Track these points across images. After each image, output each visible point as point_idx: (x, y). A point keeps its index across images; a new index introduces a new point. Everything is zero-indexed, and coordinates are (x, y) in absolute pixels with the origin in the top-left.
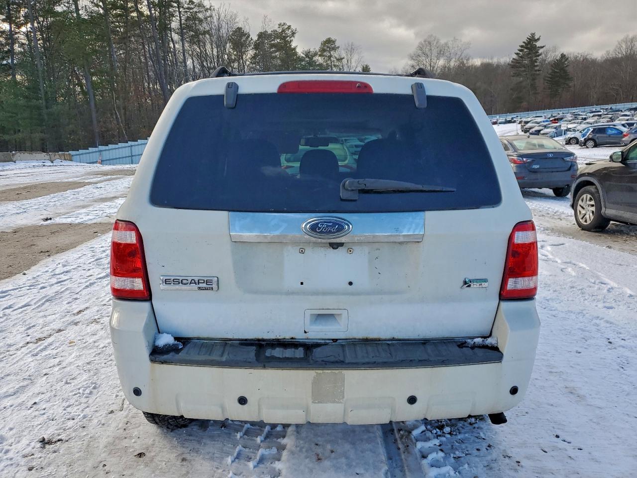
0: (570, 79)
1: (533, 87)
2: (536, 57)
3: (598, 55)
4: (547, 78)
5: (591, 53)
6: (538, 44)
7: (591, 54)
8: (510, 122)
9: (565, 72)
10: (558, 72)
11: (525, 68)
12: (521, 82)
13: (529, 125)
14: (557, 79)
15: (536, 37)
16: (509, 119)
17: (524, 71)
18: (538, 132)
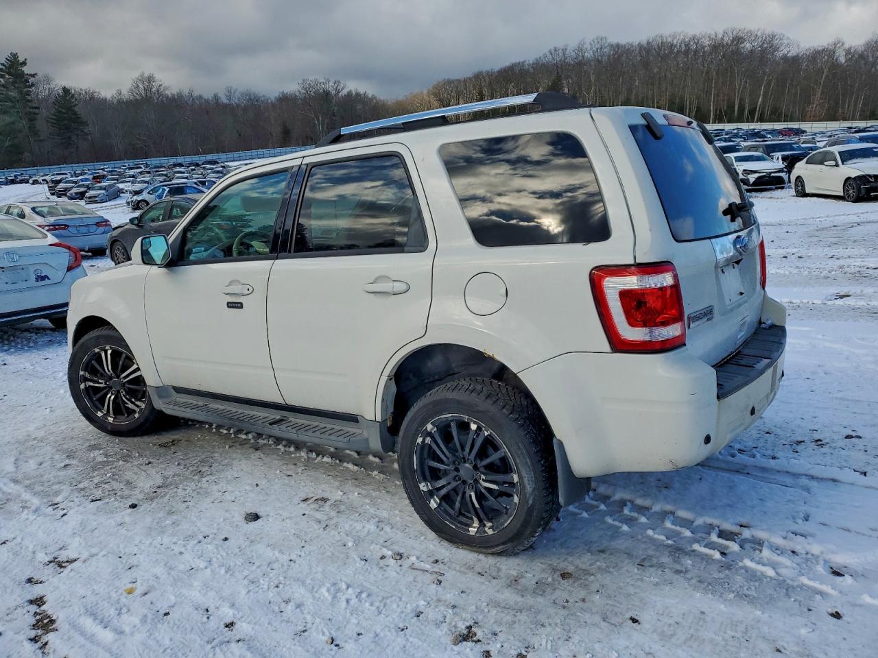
0: (85, 124)
1: (33, 131)
2: (27, 87)
3: (107, 93)
4: (51, 120)
5: (97, 91)
6: (26, 70)
7: (99, 93)
8: (13, 182)
9: (75, 113)
10: (64, 113)
11: (13, 102)
12: (13, 123)
13: (62, 185)
14: (66, 122)
15: (21, 59)
16: (11, 177)
17: (14, 107)
18: (81, 196)
